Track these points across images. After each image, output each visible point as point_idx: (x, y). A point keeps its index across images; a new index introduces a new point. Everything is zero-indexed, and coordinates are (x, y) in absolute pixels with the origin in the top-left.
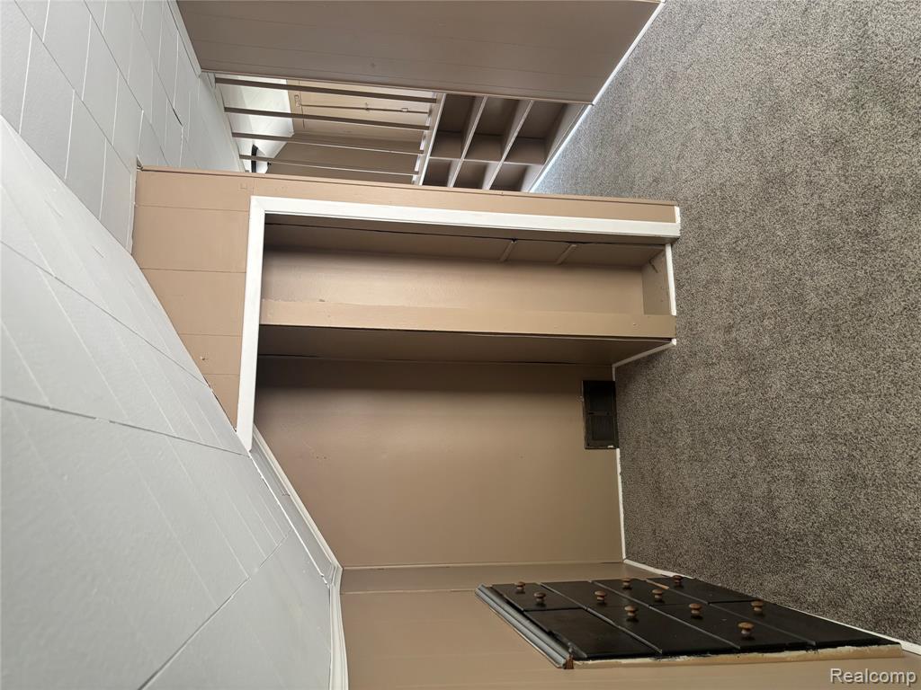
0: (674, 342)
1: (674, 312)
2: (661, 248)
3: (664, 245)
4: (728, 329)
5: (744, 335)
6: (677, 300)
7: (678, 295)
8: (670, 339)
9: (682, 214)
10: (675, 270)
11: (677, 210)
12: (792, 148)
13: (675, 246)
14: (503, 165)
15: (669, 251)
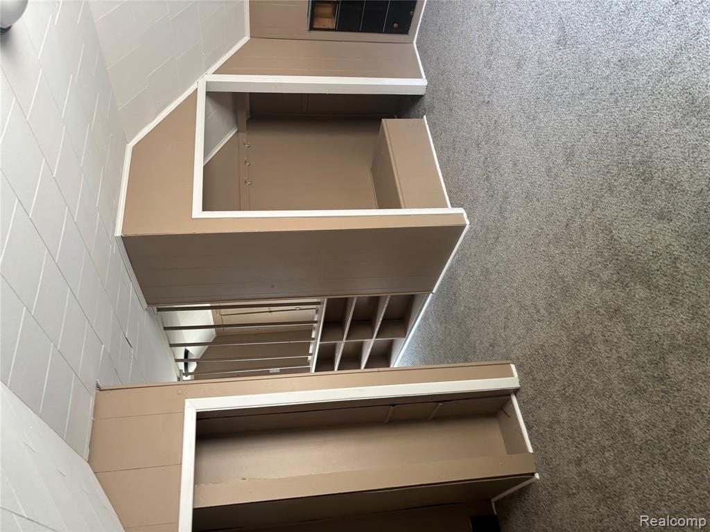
0: (537, 476)
1: (531, 450)
2: (508, 397)
3: (509, 395)
4: (578, 462)
5: (593, 466)
6: (530, 439)
7: (530, 435)
8: (533, 474)
9: (518, 369)
10: (522, 415)
11: (513, 366)
12: (585, 316)
13: (517, 395)
14: (375, 341)
15: (514, 399)
